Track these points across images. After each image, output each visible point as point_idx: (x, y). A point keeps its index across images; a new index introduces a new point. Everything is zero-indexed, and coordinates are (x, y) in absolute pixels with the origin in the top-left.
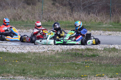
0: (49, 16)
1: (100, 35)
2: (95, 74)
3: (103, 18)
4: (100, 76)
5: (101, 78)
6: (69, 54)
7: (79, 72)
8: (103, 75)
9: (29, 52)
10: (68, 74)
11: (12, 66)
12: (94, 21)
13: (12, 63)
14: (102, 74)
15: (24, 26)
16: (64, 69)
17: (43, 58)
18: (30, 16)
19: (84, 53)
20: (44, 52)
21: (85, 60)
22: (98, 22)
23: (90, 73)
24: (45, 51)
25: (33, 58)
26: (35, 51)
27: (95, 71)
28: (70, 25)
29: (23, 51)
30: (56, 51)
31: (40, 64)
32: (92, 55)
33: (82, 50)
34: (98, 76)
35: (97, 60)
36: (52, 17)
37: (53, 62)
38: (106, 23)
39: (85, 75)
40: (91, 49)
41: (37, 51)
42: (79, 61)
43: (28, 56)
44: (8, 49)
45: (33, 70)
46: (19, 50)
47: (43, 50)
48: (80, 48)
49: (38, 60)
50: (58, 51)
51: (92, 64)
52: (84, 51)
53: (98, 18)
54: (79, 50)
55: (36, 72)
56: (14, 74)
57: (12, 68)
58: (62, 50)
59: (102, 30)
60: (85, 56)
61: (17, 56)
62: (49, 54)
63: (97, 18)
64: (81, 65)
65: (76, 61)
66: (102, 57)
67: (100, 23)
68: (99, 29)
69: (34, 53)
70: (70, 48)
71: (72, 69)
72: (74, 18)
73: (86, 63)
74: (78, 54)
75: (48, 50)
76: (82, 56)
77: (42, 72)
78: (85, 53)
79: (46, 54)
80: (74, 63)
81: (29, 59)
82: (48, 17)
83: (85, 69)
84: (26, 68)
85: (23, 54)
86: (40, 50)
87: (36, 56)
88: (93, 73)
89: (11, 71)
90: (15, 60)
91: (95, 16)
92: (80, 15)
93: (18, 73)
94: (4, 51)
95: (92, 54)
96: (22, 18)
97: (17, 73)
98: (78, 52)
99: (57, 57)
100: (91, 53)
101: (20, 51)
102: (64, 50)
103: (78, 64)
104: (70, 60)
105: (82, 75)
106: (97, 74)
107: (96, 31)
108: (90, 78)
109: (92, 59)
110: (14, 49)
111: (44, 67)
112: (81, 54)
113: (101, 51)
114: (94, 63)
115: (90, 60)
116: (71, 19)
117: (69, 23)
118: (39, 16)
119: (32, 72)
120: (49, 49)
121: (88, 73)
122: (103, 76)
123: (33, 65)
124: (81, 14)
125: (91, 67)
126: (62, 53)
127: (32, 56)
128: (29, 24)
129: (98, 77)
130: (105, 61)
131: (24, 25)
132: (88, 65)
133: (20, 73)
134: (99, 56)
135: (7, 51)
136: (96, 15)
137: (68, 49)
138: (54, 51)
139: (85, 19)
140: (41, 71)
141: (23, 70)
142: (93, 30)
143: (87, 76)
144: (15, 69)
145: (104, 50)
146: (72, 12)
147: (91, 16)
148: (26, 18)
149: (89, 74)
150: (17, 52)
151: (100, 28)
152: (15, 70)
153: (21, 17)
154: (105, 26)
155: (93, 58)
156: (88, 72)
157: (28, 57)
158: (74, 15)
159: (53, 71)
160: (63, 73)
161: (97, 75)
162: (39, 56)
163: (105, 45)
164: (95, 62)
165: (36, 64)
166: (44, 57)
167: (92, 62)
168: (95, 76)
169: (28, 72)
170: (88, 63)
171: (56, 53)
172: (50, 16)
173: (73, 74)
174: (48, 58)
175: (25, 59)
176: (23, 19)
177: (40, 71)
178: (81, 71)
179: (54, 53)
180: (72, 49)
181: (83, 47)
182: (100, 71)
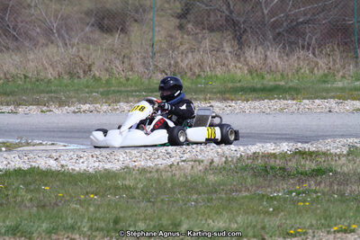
0: (172, 62)
1: (330, 111)
2: (330, 227)
3: (334, 60)
4: (345, 231)
5: (349, 236)
6: (245, 168)
7: (280, 220)
8: (354, 226)
9: (127, 167)
10: (248, 227)
11: (81, 209)
12: (307, 72)
13: (80, 202)
14: (349, 226)
15: (102, 94)
16: (235, 213)
17: (169, 185)
18: (117, 63)
19: (290, 164)
20: (171, 166)
21: (294, 185)
22: (319, 73)
23: (314, 222)
24: (175, 164)
25: (140, 186)
26: (143, 163)
27: (328, 217)
28: (238, 85)
29: (108, 166)
30: (205, 162)
31: (162, 200)
32: (313, 171)
33: (284, 155)
34: (338, 232)
35: (331, 184)
36: (183, 65)
37: (200, 194)
38: (343, 77)
39: (299, 230)
40: (311, 154)
41: (150, 164)
42: (279, 190)
43: (124, 179)
44: (63, 163)
45: (145, 219)
46: (97, 164)
47: (169, 162)
48: (277, 151)
49: (156, 189)
50: (212, 162)
51: (318, 197)
52: (290, 160)
53: (321, 63)
54: (274, 155)
55: (155, 227)
56: (89, 233)
57: (82, 216)
58: (224, 159)
59: (333, 97)
60: (294, 175)
61: (93, 180)
62: (188, 171)
63: (317, 64)
64: (285, 200)
65: (269, 190)
66: (344, 174)
67: (326, 76)
68: (325, 94)
69: (143, 171)
70: (248, 152)
71: (259, 213)
72: (247, 64)
73: (298, 194)
74: (272, 168)
75: (184, 161)
76: (284, 173)
77: (172, 224)
78: (292, 164)
79: (177, 172)
80: (263, 196)
81: (127, 188)
82: (170, 64)
83: (298, 213)
84: (122, 215)
85: (108, 175)
86: (159, 161)
87: (150, 180)
88: (323, 221)
89: (79, 224)
90: (87, 193)
91: (311, 55)
92: (266, 56)
93: (102, 230)
94: (53, 169)
95: (314, 166)
96: (93, 69)
97: (97, 229)
98: (272, 162)
99: (212, 178)
100: (309, 165)
101: (101, 166)
102: (230, 159)
103: (274, 198)
104: (252, 186)
105: (291, 229)
106: (335, 226)
107: (317, 101)
108: (314, 236)
109: (315, 182)
110: (82, 160)
111: (176, 211)
112: (280, 169)
113: (339, 156)
114: (324, 194)
115: (310, 186)
116: (240, 68)
117: (233, 81)
118: (144, 63)
119: (141, 225)
120: (186, 156)
121: (308, 224)
122: (353, 231)
123: (143, 205)
124: (268, 53)
125: (315, 204)
126: (224, 168)
127: (135, 179)
128: (117, 88)
129: (339, 235)
130: (354, 187)
131: (101, 90)
132: (305, 201)
133: (108, 232)
134: (336, 173)
135: (62, 166)
136: (314, 54)
137: (241, 155)
138: (200, 162)
139: (280, 67)
140: (170, 222)
141: (116, 222)
142: (308, 99)
143: (305, 233)
144: (90, 219)
145: (348, 155)
146: (240, 48)
147: (299, 58)
148: (107, 70)
149: (311, 226)
150: (91, 170)
151: (327, 91)
152: (92, 221)
153: (90, 66)
154: (340, 84)
155: (319, 178)
156: (308, 220)
157: (127, 183)
158: (247, 54)
159: (203, 222)
160: (234, 226)
161: (336, 228)
162: (158, 179)
163: (350, 140)
164: (326, 190)
165: (150, 201)
166: (172, 181)
167: (316, 192)
168: (328, 232)
169: (130, 226)
170: (304, 192)
171: (206, 169)
172: (176, 63)
173: (264, 228)
174: (183, 184)
175: (117, 188)
176: (97, 74)
177: (165, 222)
178: (286, 220)
179: (200, 168)
180: (255, 153)
181: (287, 148)
182: (342, 216)
